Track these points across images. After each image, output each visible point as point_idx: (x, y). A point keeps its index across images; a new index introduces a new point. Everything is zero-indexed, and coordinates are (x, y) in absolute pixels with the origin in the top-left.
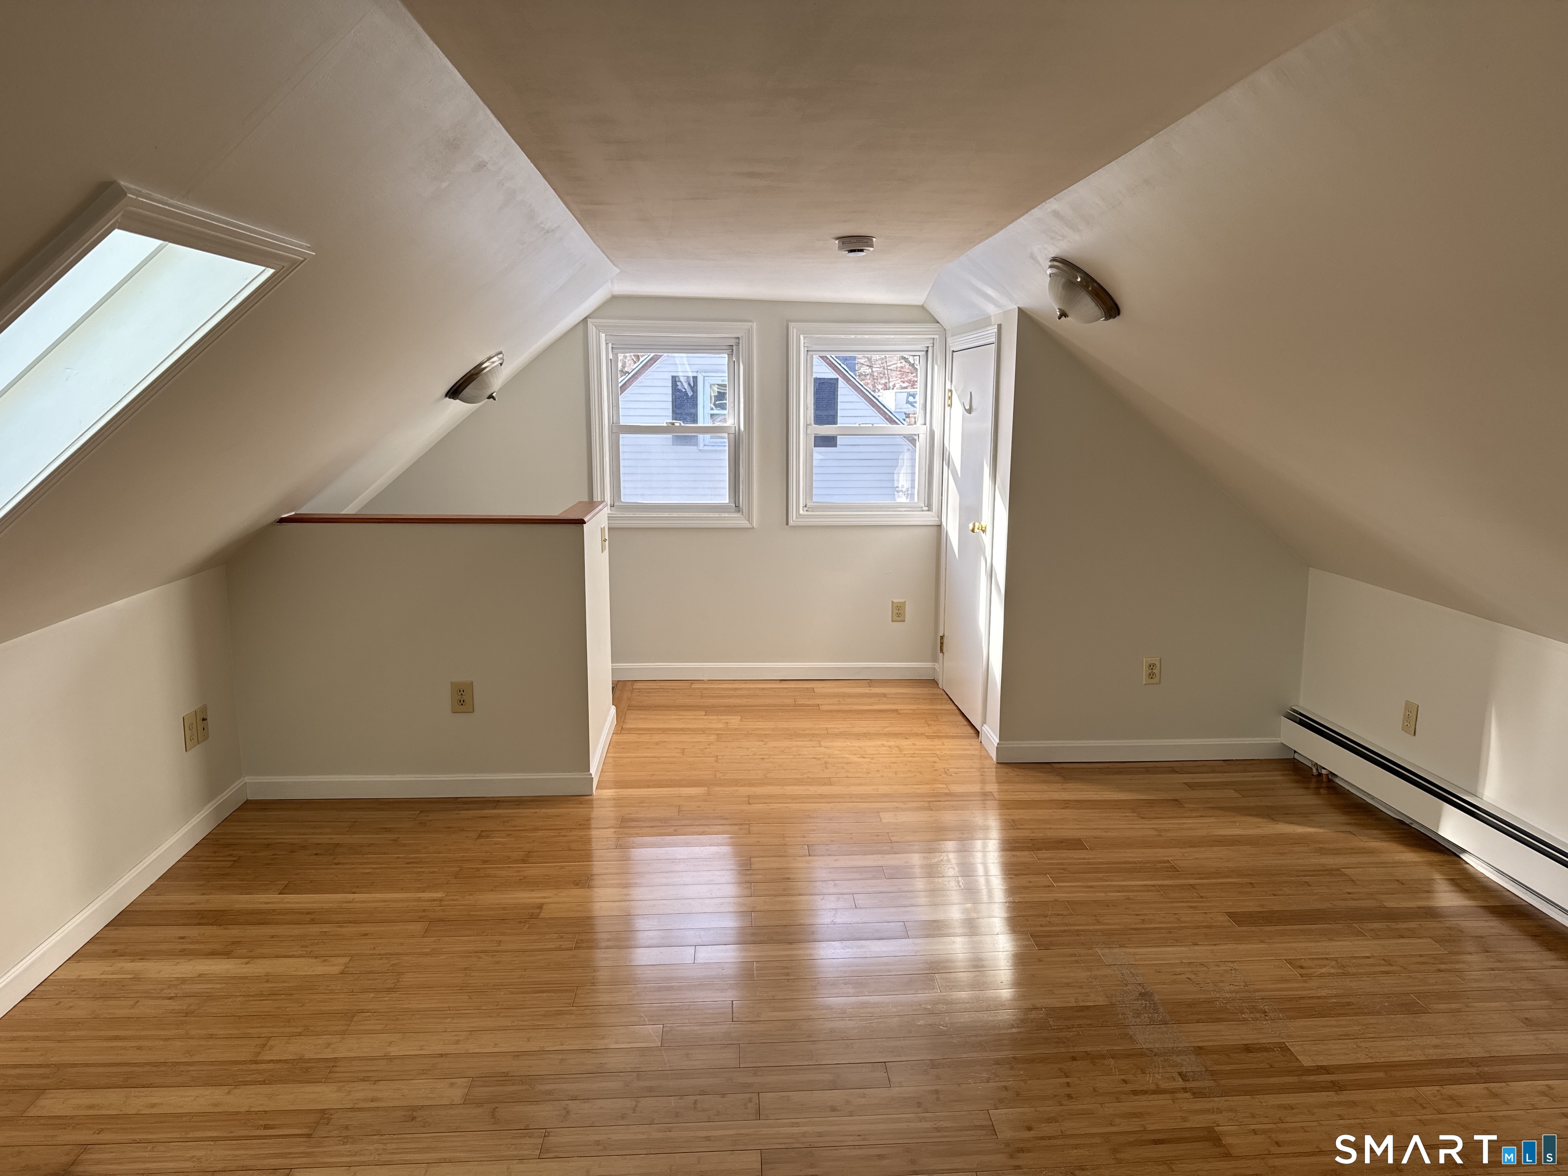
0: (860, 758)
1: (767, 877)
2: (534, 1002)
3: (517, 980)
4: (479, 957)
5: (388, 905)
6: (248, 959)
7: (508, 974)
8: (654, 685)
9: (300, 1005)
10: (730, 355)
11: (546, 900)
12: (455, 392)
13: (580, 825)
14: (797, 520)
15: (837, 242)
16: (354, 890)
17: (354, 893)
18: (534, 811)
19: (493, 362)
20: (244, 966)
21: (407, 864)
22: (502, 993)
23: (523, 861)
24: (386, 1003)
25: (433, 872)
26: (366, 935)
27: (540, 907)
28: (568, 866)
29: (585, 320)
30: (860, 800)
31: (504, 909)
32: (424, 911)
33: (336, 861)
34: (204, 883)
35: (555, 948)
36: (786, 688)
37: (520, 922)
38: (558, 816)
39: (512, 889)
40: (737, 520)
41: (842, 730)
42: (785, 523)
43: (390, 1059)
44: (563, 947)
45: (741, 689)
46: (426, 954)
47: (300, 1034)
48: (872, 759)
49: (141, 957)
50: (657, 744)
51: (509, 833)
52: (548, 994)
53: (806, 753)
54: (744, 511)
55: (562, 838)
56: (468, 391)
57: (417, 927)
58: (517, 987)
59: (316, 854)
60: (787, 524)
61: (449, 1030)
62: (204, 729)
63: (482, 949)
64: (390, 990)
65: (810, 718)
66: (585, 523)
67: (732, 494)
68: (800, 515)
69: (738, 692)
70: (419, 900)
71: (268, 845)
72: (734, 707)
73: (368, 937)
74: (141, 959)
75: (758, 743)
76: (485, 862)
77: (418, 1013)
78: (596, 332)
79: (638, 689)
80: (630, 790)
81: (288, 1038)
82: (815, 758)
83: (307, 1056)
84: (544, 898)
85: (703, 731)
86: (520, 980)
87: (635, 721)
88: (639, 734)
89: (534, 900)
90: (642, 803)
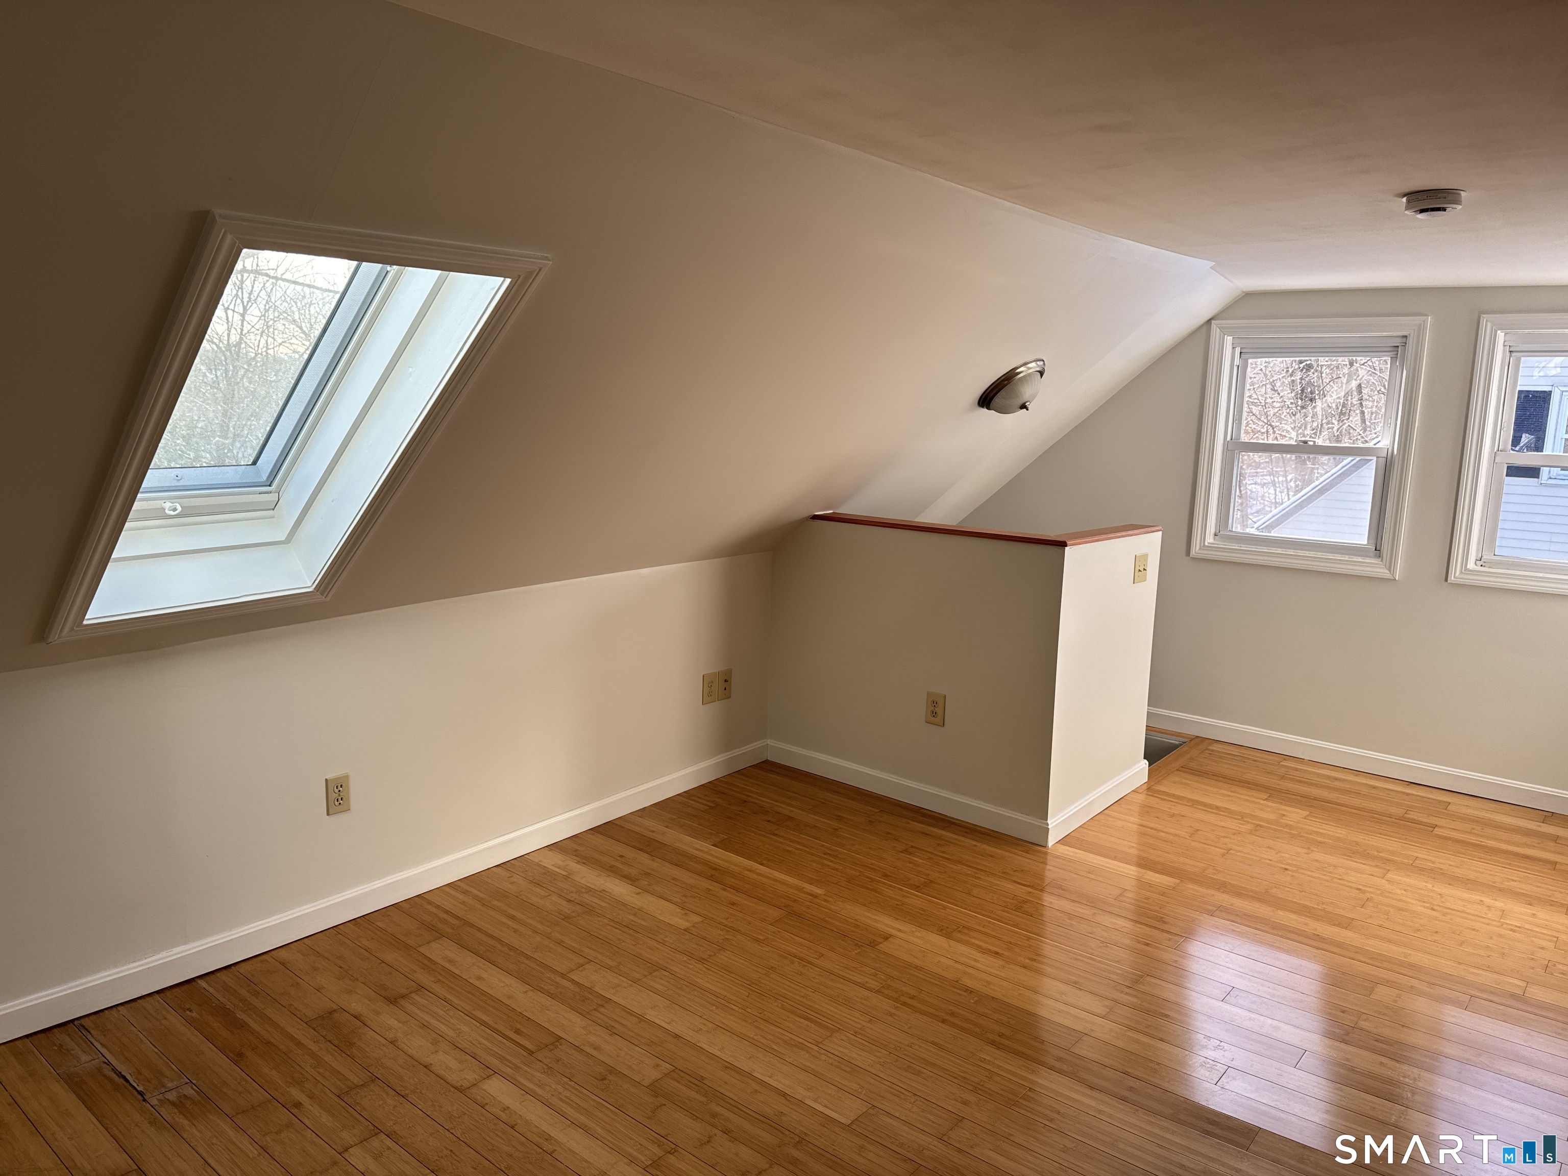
0: (1428, 908)
1: (1144, 1004)
2: (791, 1025)
3: (798, 998)
4: (792, 962)
5: (774, 885)
6: (640, 891)
7: (798, 988)
8: (1235, 751)
9: (634, 943)
10: (1394, 359)
11: (899, 934)
12: (987, 400)
13: (1003, 873)
14: (1460, 576)
15: (1404, 200)
16: (764, 862)
17: (762, 864)
18: (975, 843)
19: (1029, 368)
20: (634, 895)
21: (825, 854)
22: (776, 1004)
23: (917, 888)
24: (688, 970)
25: (836, 869)
26: (733, 904)
27: (887, 937)
28: (952, 909)
29: (1209, 322)
30: (1367, 961)
31: (857, 926)
32: (795, 901)
33: (776, 832)
34: (675, 817)
35: (860, 983)
36: (1408, 794)
37: (856, 945)
38: (992, 856)
39: (881, 911)
40: (1374, 567)
41: (1438, 865)
42: (1444, 579)
43: (641, 1019)
44: (867, 985)
45: (1344, 780)
46: (756, 940)
47: (610, 968)
48: (1444, 914)
49: (584, 861)
50: (1173, 815)
51: (932, 856)
52: (809, 1024)
53: (1353, 879)
54: (1384, 556)
55: (974, 879)
56: (997, 400)
57: (774, 913)
58: (793, 1004)
59: (769, 821)
60: (1446, 580)
61: (705, 1017)
62: (725, 689)
63: (802, 955)
64: (702, 961)
65: (1406, 839)
66: (1066, 546)
67: (1374, 534)
68: (1466, 569)
69: (1337, 783)
70: (801, 890)
71: (745, 801)
72: (1314, 799)
73: (734, 907)
74: (584, 863)
75: (1299, 850)
76: (886, 876)
77: (698, 989)
78: (1220, 336)
79: (1213, 751)
80: (1091, 855)
81: (600, 967)
82: (1359, 889)
83: (597, 989)
84: (900, 930)
85: (1242, 816)
86: (801, 999)
87: (1172, 786)
88: (1162, 799)
89: (889, 929)
90: (1089, 873)
